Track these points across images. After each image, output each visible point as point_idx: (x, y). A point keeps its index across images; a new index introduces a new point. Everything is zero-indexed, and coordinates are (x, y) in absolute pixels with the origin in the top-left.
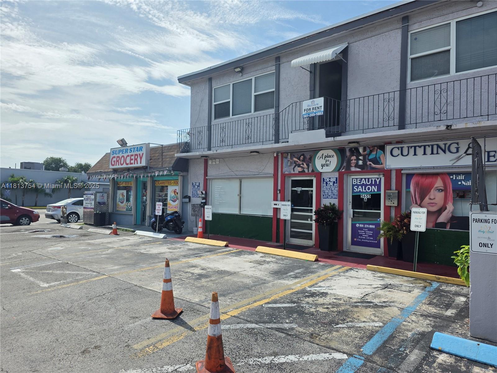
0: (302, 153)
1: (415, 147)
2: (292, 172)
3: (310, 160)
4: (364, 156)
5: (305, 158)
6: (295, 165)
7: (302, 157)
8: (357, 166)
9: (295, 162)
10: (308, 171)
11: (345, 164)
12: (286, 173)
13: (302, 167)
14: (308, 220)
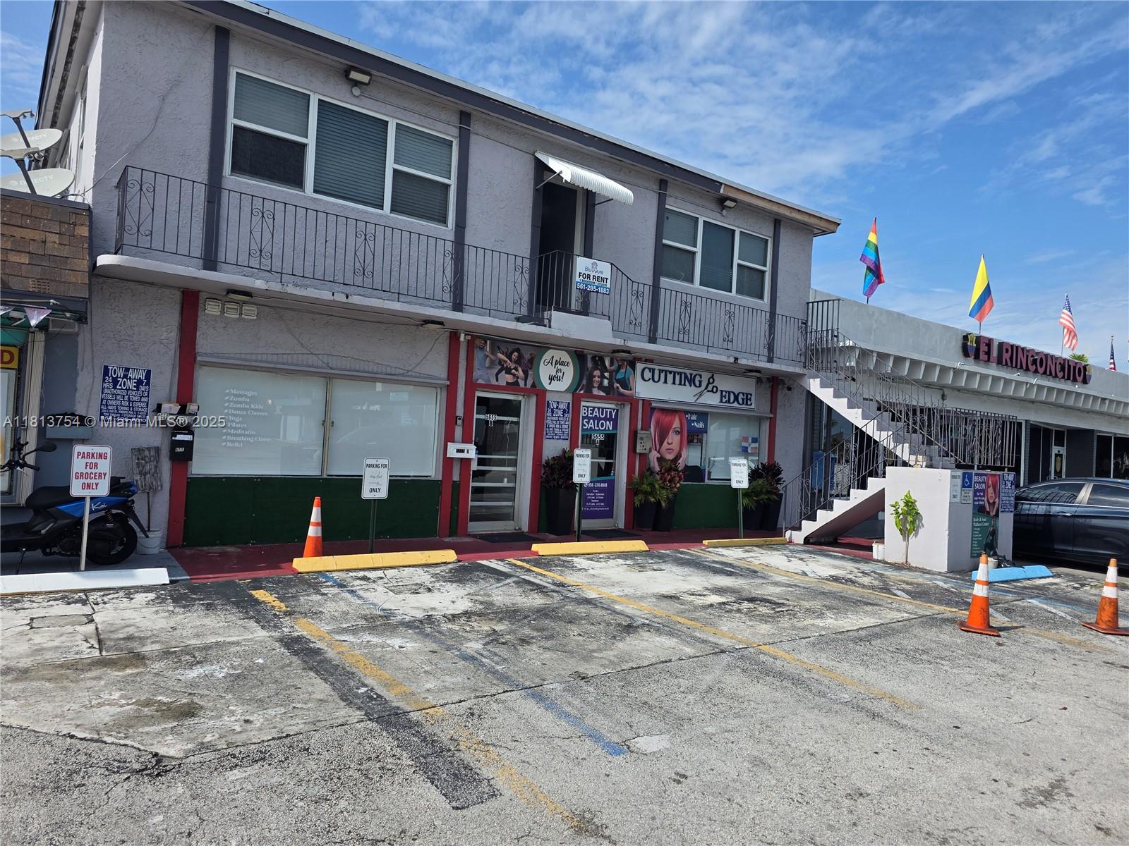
0: (517, 346)
1: (666, 372)
2: (494, 382)
3: (530, 365)
4: (611, 373)
5: (520, 357)
6: (500, 367)
7: (516, 354)
8: (601, 387)
9: (500, 362)
10: (526, 385)
11: (584, 382)
12: (480, 381)
13: (514, 375)
14: (502, 482)
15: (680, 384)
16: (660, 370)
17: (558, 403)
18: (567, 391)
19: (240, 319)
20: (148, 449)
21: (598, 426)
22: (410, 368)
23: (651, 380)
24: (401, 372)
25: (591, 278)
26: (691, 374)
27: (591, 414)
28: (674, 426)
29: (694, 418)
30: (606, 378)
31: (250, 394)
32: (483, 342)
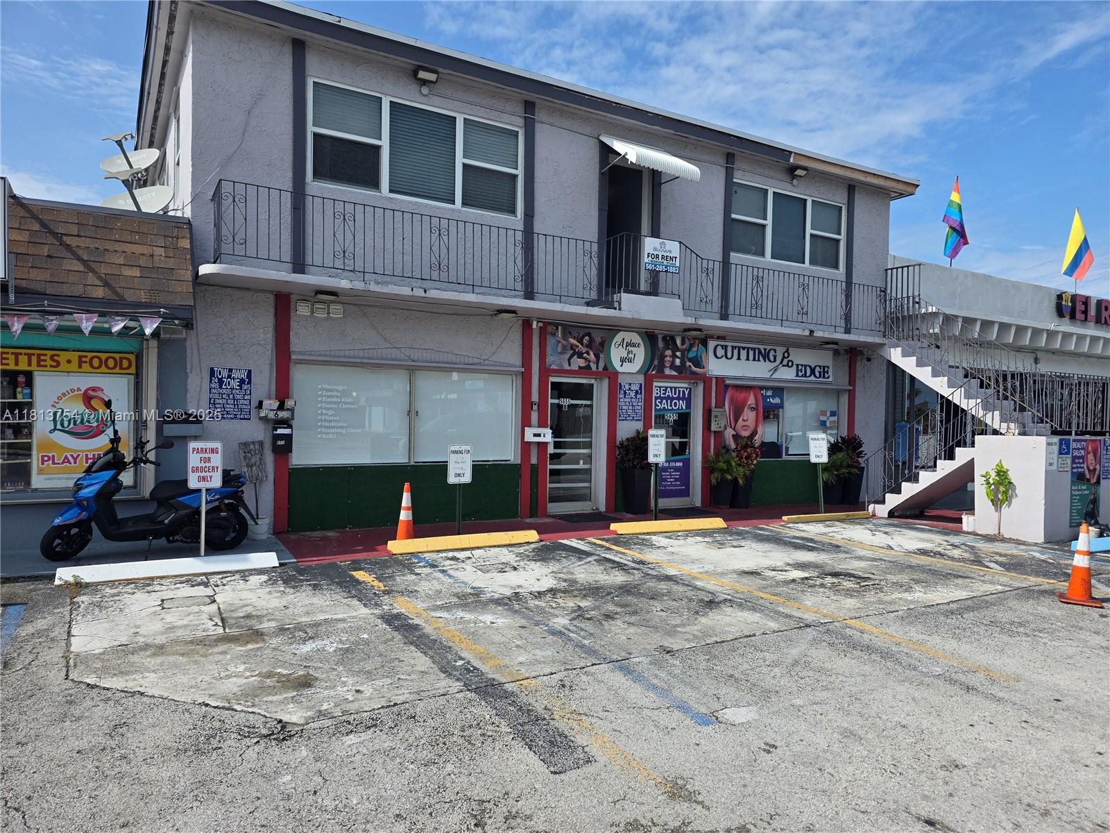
0: (587, 331)
1: (739, 348)
2: (566, 367)
3: (601, 348)
4: (683, 352)
5: (591, 340)
6: (572, 352)
7: (587, 338)
8: (673, 367)
9: (572, 347)
10: (597, 368)
11: (656, 362)
12: (554, 367)
13: (586, 359)
14: (578, 463)
15: (754, 360)
16: (733, 347)
17: (630, 384)
18: (638, 372)
19: (328, 318)
20: (253, 443)
21: (671, 406)
22: (486, 357)
23: (724, 357)
24: (478, 361)
25: (660, 257)
26: (765, 350)
27: (663, 394)
28: (749, 403)
29: (769, 393)
30: (678, 357)
31: (340, 388)
32: (554, 328)
